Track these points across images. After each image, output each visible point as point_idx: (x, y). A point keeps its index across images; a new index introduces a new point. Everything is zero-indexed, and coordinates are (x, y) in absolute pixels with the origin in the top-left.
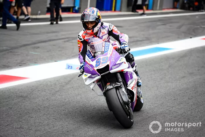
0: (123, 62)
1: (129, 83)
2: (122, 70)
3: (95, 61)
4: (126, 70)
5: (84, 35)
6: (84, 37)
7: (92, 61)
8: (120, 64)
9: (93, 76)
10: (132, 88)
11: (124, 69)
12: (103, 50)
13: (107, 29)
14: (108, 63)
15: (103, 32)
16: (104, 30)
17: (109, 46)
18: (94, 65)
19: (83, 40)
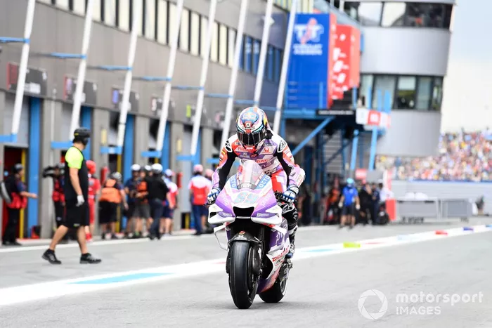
0: (276, 214)
1: (272, 249)
2: (270, 225)
3: (237, 194)
4: (277, 228)
5: (236, 144)
6: (234, 147)
7: (234, 192)
8: (271, 215)
9: (224, 214)
10: (273, 259)
11: (275, 225)
12: (256, 184)
13: (274, 147)
14: (254, 206)
15: (267, 149)
16: (270, 147)
17: (267, 182)
18: (233, 199)
19: (231, 151)
